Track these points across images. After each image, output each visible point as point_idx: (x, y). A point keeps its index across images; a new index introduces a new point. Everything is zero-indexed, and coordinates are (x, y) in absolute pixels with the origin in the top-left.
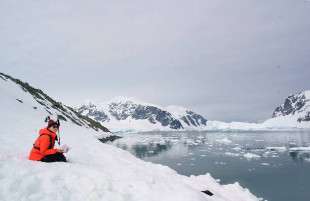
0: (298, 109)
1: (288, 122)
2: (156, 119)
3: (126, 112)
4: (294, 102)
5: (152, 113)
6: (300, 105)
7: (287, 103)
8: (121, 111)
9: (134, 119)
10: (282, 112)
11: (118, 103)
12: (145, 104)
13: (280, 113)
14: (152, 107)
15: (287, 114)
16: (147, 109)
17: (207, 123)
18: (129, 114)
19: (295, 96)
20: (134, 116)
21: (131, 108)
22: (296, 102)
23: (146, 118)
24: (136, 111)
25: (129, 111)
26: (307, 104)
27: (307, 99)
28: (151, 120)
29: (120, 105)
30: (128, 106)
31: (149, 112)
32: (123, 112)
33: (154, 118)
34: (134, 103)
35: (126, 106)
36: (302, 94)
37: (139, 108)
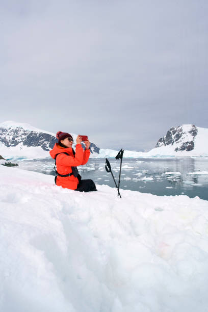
0: (176, 140)
1: (168, 151)
2: (50, 146)
3: (16, 139)
4: (174, 134)
5: (45, 140)
6: (178, 137)
7: (169, 135)
8: (11, 137)
9: (26, 146)
10: (164, 142)
11: (7, 128)
12: (38, 131)
13: (162, 143)
14: (45, 134)
15: (168, 144)
16: (40, 136)
17: (100, 151)
18: (20, 140)
19: (175, 129)
20: (25, 143)
21: (23, 134)
22: (175, 135)
23: (39, 145)
24: (28, 137)
25: (20, 138)
26: (183, 136)
27: (183, 132)
28: (44, 148)
29: (10, 131)
30: (18, 133)
31: (42, 139)
32: (13, 139)
33: (48, 145)
34: (25, 130)
35: (16, 131)
36: (180, 128)
37: (31, 134)
